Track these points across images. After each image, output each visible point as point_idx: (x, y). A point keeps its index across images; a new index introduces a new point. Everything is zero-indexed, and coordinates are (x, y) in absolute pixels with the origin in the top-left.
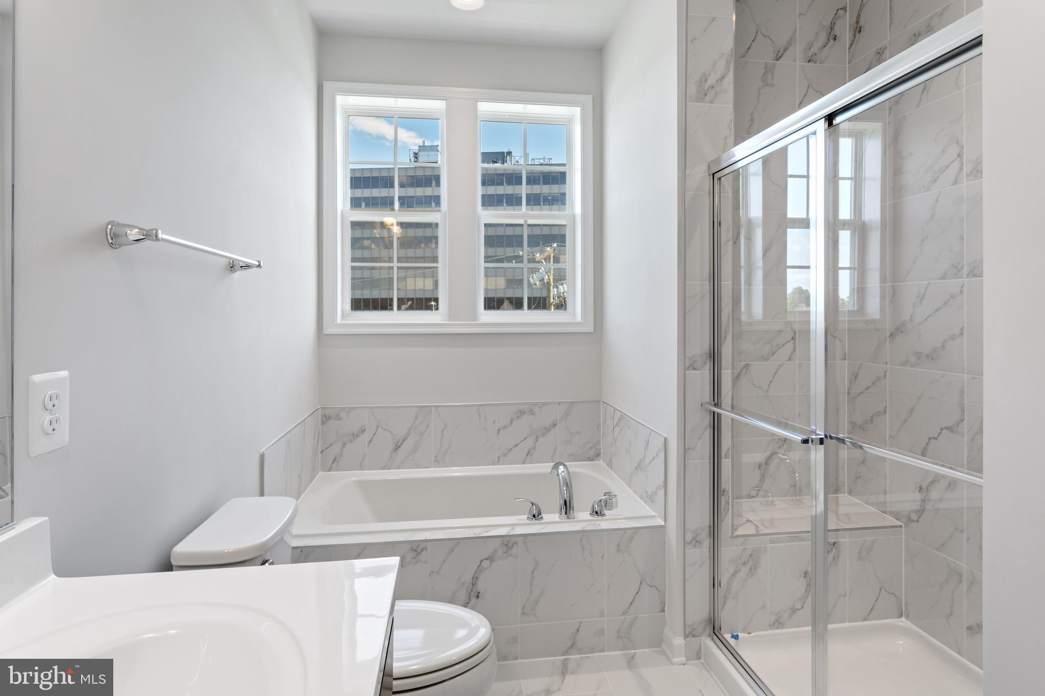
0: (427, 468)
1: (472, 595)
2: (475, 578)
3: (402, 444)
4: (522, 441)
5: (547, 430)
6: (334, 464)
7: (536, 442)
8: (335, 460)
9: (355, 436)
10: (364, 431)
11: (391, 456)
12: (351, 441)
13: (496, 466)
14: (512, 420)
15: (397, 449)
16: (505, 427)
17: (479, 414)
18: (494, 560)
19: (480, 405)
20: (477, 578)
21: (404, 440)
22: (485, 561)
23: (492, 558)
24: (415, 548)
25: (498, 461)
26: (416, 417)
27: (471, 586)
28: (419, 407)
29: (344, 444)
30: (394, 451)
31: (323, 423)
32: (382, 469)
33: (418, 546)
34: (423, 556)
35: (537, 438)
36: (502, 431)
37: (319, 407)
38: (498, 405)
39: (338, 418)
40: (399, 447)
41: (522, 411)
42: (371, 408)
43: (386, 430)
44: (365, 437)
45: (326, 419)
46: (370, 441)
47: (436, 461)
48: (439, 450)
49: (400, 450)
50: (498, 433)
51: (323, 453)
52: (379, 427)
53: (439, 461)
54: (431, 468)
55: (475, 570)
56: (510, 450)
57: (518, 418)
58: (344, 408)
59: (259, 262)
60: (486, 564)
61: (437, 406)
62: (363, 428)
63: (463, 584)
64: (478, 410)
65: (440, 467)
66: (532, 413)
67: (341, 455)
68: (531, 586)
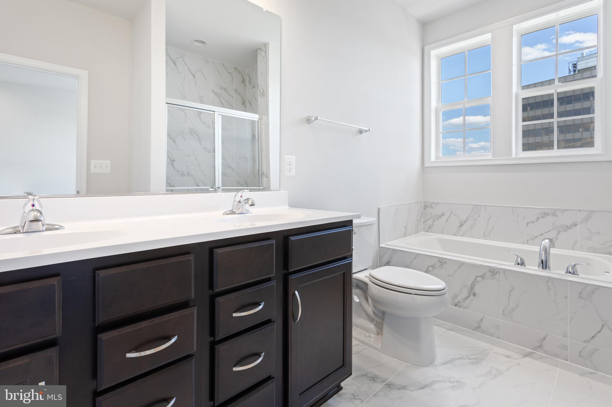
0: (478, 239)
1: (471, 293)
2: (473, 285)
3: (464, 224)
4: (546, 232)
5: (568, 228)
6: (429, 229)
7: (558, 235)
8: (430, 227)
9: (440, 217)
10: (444, 215)
11: (458, 229)
12: (437, 219)
13: (525, 245)
14: (538, 218)
15: (461, 226)
16: (532, 222)
17: (513, 212)
18: (484, 278)
19: (514, 207)
20: (474, 285)
21: (465, 222)
22: (479, 277)
23: (483, 277)
24: (441, 261)
25: (527, 242)
26: (472, 210)
27: (470, 288)
28: (474, 205)
29: (434, 220)
30: (460, 227)
31: (424, 209)
32: (453, 235)
33: (442, 260)
34: (445, 266)
35: (559, 232)
36: (530, 225)
37: (423, 201)
38: (527, 208)
39: (431, 207)
40: (463, 225)
41: (546, 213)
42: (448, 203)
43: (455, 215)
44: (445, 218)
45: (426, 207)
46: (447, 220)
47: (484, 236)
48: (486, 230)
49: (463, 227)
50: (527, 225)
51: (425, 223)
52: (452, 214)
53: (485, 236)
54: (481, 239)
55: (473, 280)
56: (537, 237)
57: (543, 217)
58: (434, 203)
59: (369, 129)
60: (479, 279)
61: (485, 206)
62: (444, 213)
63: (466, 286)
64: (512, 210)
65: (487, 240)
66: (554, 214)
67: (433, 225)
68: (509, 300)
